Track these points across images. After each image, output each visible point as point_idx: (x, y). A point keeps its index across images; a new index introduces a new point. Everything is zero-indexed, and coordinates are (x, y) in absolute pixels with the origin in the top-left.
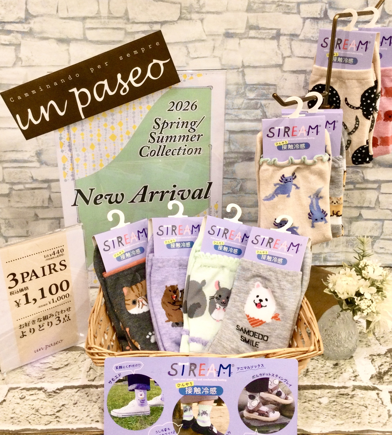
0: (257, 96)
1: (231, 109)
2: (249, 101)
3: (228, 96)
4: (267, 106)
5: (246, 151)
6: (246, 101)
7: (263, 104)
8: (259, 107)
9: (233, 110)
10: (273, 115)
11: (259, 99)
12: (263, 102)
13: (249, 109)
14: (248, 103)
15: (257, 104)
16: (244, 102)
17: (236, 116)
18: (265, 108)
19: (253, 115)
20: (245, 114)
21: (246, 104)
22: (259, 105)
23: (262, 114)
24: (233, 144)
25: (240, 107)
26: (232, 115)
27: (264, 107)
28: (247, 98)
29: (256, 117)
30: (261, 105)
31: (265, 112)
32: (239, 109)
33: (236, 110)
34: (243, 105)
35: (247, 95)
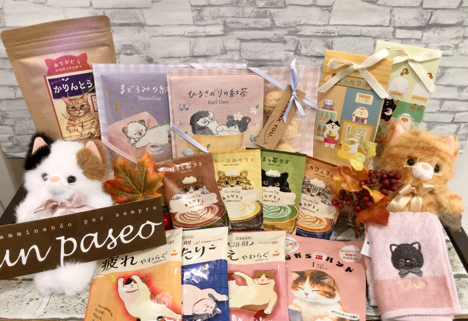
0: (267, 4)
1: (242, 18)
2: (259, 10)
3: (239, 4)
4: (276, 14)
5: (255, 59)
6: (256, 10)
7: (272, 12)
8: (269, 16)
9: (243, 19)
10: (282, 23)
11: (268, 8)
12: (273, 11)
13: (259, 18)
14: (258, 12)
15: (266, 12)
16: (254, 11)
17: (246, 25)
18: (273, 17)
19: (263, 23)
20: (255, 23)
21: (256, 12)
22: (268, 14)
23: (271, 23)
24: (243, 52)
25: (250, 16)
26: (242, 24)
27: (273, 15)
28: (256, 7)
29: (266, 25)
30: (270, 13)
31: (274, 21)
32: (249, 17)
33: (247, 19)
34: (253, 14)
35: (257, 3)
